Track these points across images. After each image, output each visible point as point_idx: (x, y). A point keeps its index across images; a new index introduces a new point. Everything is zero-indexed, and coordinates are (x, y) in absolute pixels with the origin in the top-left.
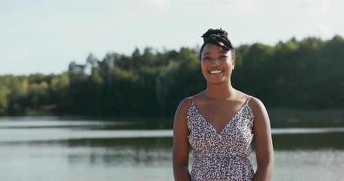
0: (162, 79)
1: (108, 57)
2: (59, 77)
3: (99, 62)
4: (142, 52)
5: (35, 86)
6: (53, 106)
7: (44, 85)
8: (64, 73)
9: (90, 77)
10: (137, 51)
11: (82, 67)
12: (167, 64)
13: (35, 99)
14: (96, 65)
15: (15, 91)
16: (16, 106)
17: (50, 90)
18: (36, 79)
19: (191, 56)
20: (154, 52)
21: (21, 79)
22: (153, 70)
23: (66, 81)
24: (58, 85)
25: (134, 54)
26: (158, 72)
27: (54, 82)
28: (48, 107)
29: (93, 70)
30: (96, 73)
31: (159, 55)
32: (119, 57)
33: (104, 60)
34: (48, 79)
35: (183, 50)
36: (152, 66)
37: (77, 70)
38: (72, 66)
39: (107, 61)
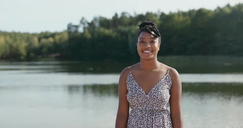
0: (133, 35)
1: (95, 19)
2: (61, 33)
3: (89, 24)
4: (119, 16)
5: (44, 41)
6: (57, 54)
7: (51, 40)
8: (64, 31)
9: (82, 34)
10: (116, 15)
11: (77, 27)
12: (136, 24)
13: (45, 50)
14: (87, 25)
15: (30, 44)
16: (32, 54)
17: (55, 43)
18: (46, 36)
19: (154, 18)
20: (128, 16)
21: (34, 35)
22: (127, 29)
23: (66, 37)
24: (60, 39)
25: (113, 17)
26: (130, 30)
27: (57, 37)
28: (53, 55)
29: (84, 28)
30: (87, 31)
31: (131, 17)
32: (103, 20)
33: (92, 22)
34: (53, 35)
35: (148, 14)
36: (125, 26)
37: (73, 30)
38: (70, 26)
39: (95, 22)
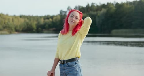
0: (99, 17)
1: (76, 7)
2: (56, 16)
4: (90, 5)
5: (47, 20)
6: (54, 29)
7: (51, 20)
8: (58, 15)
10: (88, 5)
11: (65, 12)
12: (101, 10)
13: (47, 26)
15: (39, 23)
16: (40, 28)
17: (52, 22)
18: (47, 17)
19: (112, 6)
20: (95, 5)
21: (41, 17)
22: (95, 13)
23: (59, 18)
24: (56, 20)
25: (87, 6)
26: (97, 14)
27: (54, 18)
28: (52, 29)
31: (98, 6)
32: (81, 7)
34: (52, 17)
35: (108, 3)
36: (94, 11)
37: (63, 13)
38: (61, 12)
